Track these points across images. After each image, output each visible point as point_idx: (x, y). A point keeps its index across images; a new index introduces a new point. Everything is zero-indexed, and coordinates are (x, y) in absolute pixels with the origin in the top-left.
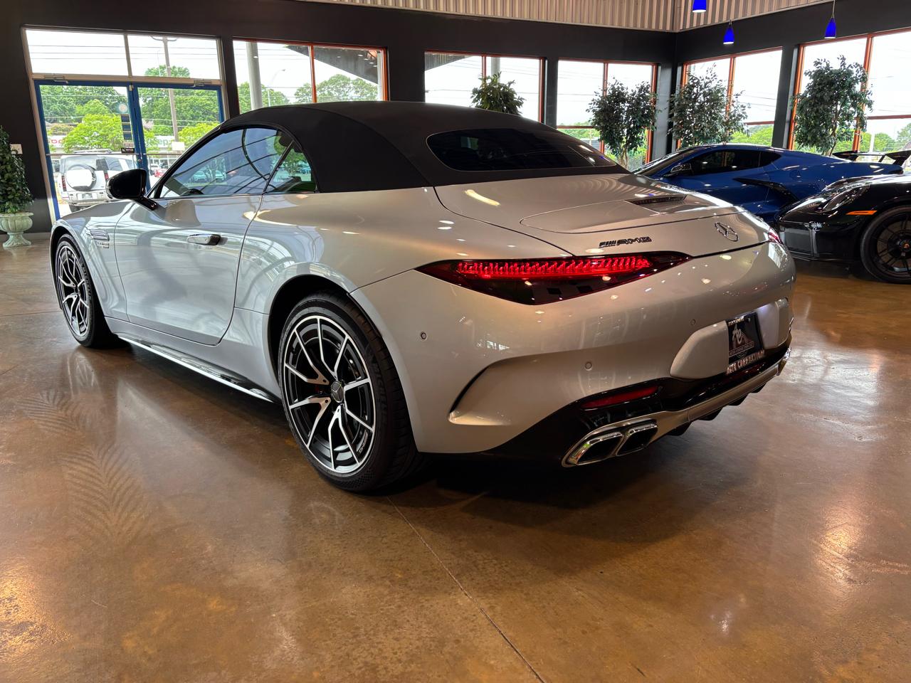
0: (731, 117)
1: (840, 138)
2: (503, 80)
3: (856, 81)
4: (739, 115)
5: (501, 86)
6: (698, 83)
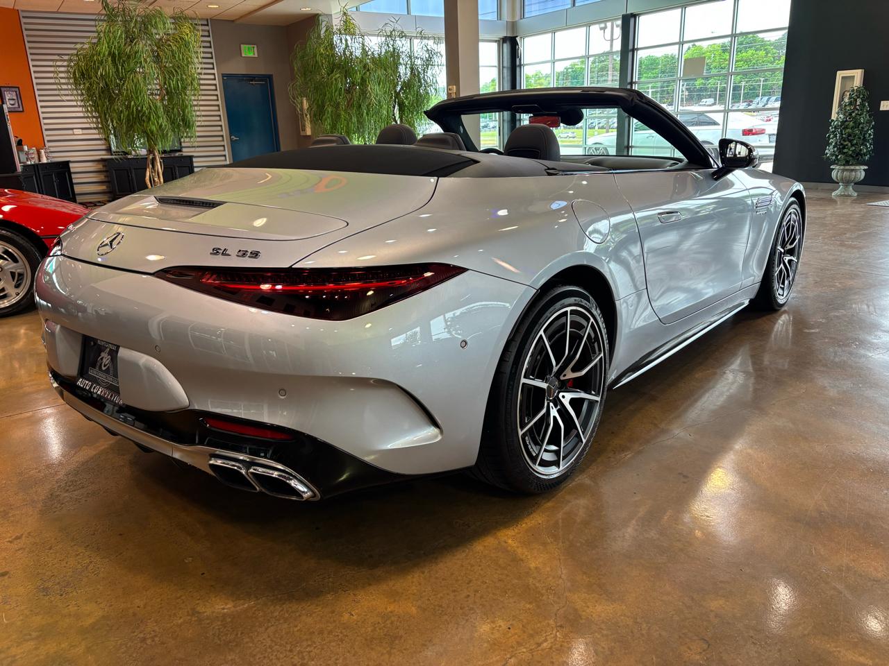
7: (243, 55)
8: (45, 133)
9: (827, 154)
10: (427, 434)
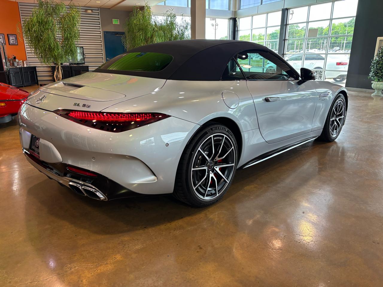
7: (113, 23)
8: (27, 54)
9: (370, 76)
10: (151, 178)
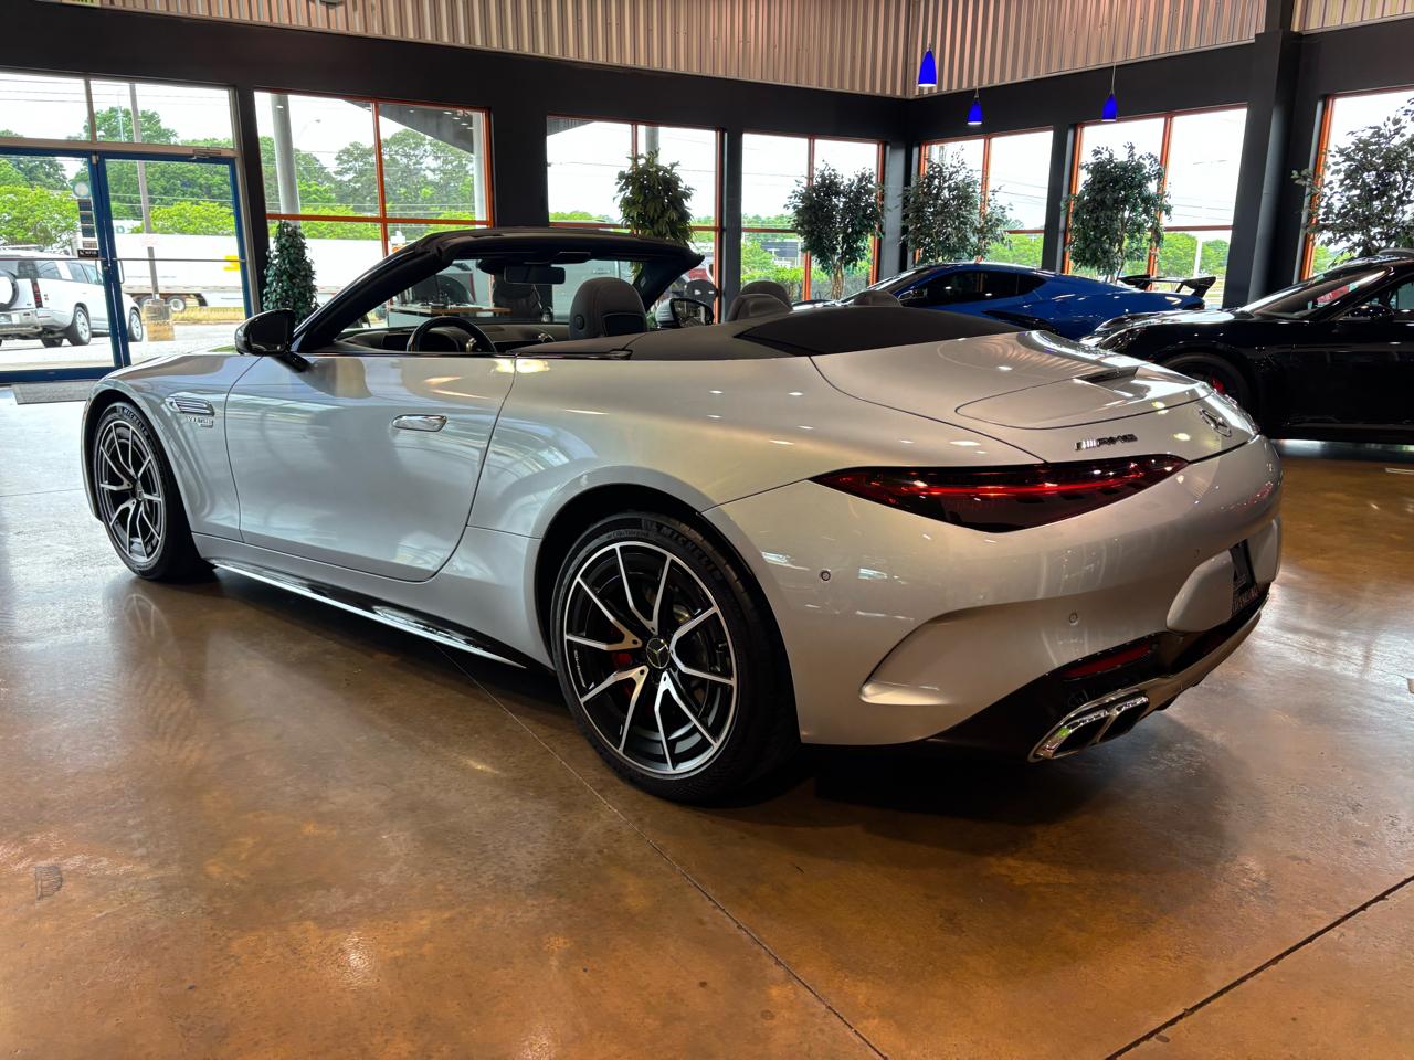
0: (986, 223)
1: (1129, 256)
2: (664, 160)
3: (1149, 178)
4: (998, 220)
5: (659, 168)
6: (941, 172)
